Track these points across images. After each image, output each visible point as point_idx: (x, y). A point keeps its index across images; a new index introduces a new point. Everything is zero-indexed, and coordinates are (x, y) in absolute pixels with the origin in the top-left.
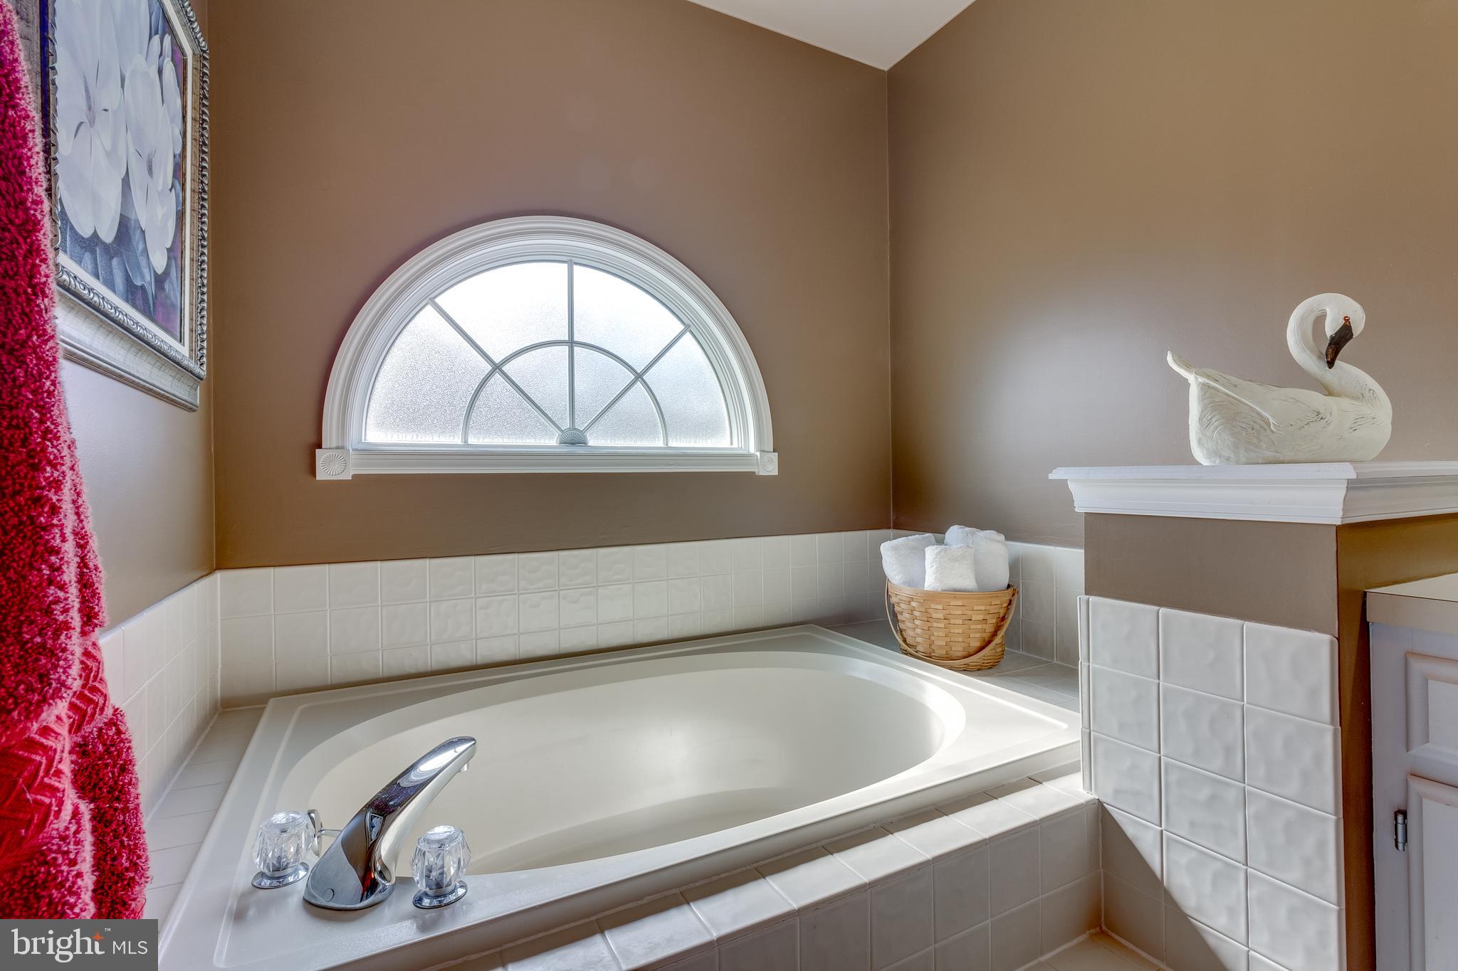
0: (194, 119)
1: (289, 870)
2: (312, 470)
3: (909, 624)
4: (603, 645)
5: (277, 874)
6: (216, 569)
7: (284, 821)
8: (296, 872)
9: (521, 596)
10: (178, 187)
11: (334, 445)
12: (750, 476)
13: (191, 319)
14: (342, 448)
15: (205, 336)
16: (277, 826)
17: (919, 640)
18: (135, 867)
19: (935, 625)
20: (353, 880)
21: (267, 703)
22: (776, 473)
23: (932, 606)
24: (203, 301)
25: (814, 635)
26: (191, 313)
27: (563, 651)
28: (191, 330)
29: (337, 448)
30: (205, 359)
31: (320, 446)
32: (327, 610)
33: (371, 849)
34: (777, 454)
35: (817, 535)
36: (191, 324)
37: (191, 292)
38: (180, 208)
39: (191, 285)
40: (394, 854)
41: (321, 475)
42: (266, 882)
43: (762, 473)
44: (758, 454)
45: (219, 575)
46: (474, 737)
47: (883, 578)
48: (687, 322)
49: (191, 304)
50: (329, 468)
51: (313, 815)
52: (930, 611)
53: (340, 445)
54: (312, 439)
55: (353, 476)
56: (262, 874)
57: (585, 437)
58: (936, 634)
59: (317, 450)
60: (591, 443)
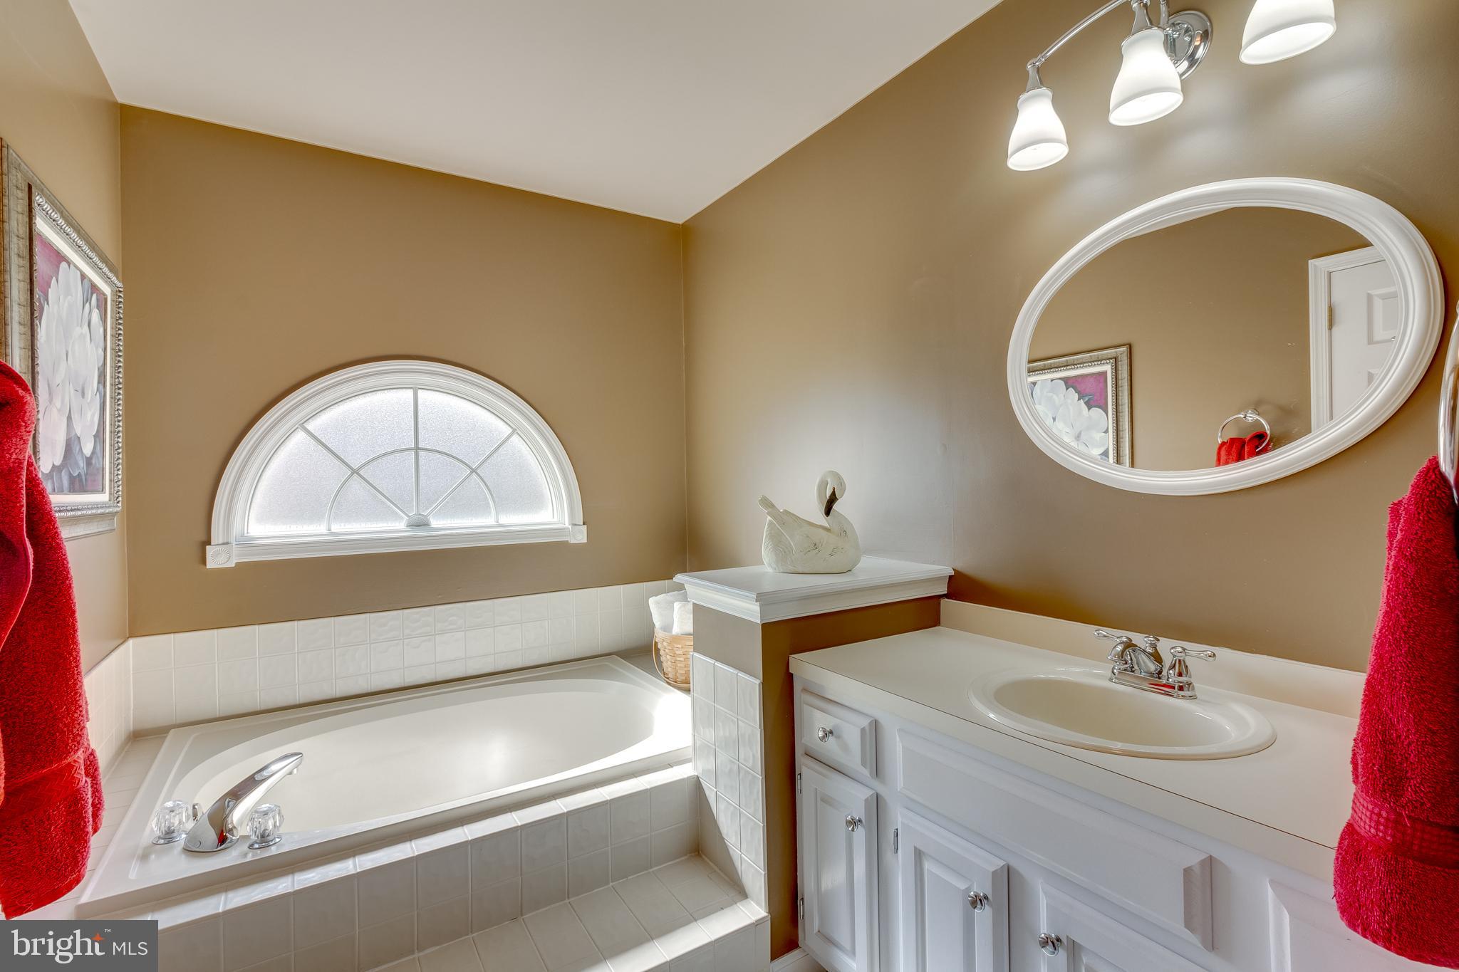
0: (112, 336)
1: (175, 835)
2: (204, 562)
3: (664, 658)
4: (439, 679)
5: (169, 836)
6: (128, 638)
7: (172, 806)
8: (180, 835)
9: (372, 646)
10: (101, 387)
11: (221, 542)
12: (564, 544)
13: (110, 473)
14: (227, 543)
15: (120, 483)
16: (167, 808)
17: (670, 669)
18: (100, 803)
19: (678, 659)
20: (212, 836)
21: (168, 733)
22: (586, 541)
23: (676, 646)
24: (119, 459)
25: (611, 665)
26: (110, 468)
27: (406, 685)
28: (110, 481)
29: (223, 544)
30: (120, 499)
31: (210, 544)
32: (215, 663)
33: (224, 820)
34: (586, 526)
35: (622, 586)
36: (110, 476)
37: (110, 454)
38: (102, 400)
39: (110, 450)
40: (241, 822)
41: (210, 564)
42: (162, 841)
43: (573, 541)
44: (570, 527)
45: (131, 642)
46: (301, 752)
47: (652, 626)
48: (513, 426)
49: (110, 463)
50: (217, 559)
51: (196, 807)
52: (675, 649)
53: (225, 541)
54: (203, 538)
55: (236, 563)
56: (159, 838)
57: (428, 520)
58: (679, 665)
59: (207, 547)
60: (435, 523)
